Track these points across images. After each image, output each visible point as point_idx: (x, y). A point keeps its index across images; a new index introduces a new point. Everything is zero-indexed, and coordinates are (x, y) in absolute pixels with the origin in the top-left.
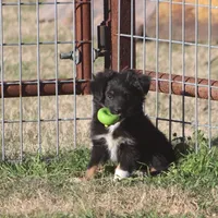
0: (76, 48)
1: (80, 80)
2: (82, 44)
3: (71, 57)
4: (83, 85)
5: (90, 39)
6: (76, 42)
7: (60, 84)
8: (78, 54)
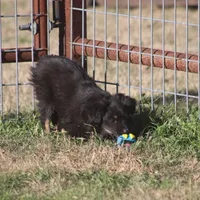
0: (34, 20)
1: (38, 49)
2: (39, 17)
3: (29, 29)
4: (40, 53)
5: (46, 12)
6: (34, 15)
7: (20, 53)
8: (35, 26)
